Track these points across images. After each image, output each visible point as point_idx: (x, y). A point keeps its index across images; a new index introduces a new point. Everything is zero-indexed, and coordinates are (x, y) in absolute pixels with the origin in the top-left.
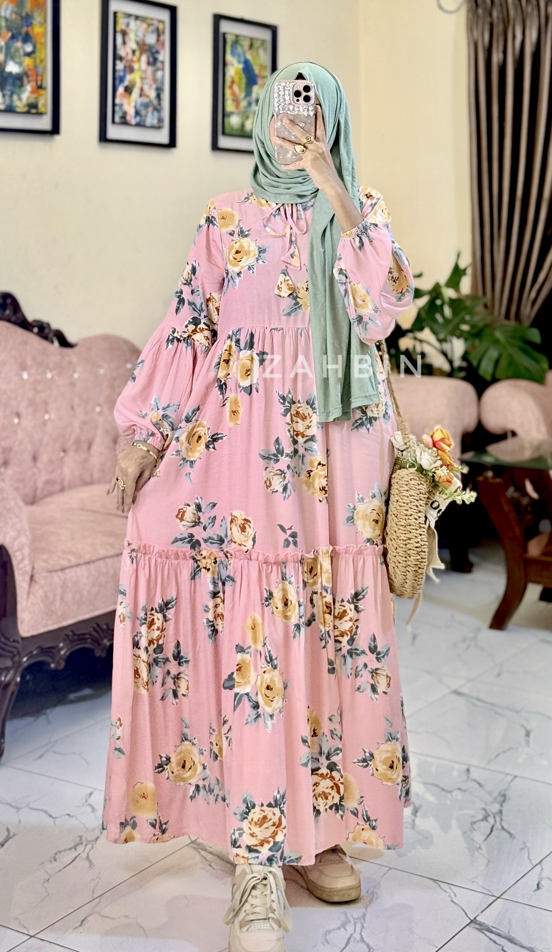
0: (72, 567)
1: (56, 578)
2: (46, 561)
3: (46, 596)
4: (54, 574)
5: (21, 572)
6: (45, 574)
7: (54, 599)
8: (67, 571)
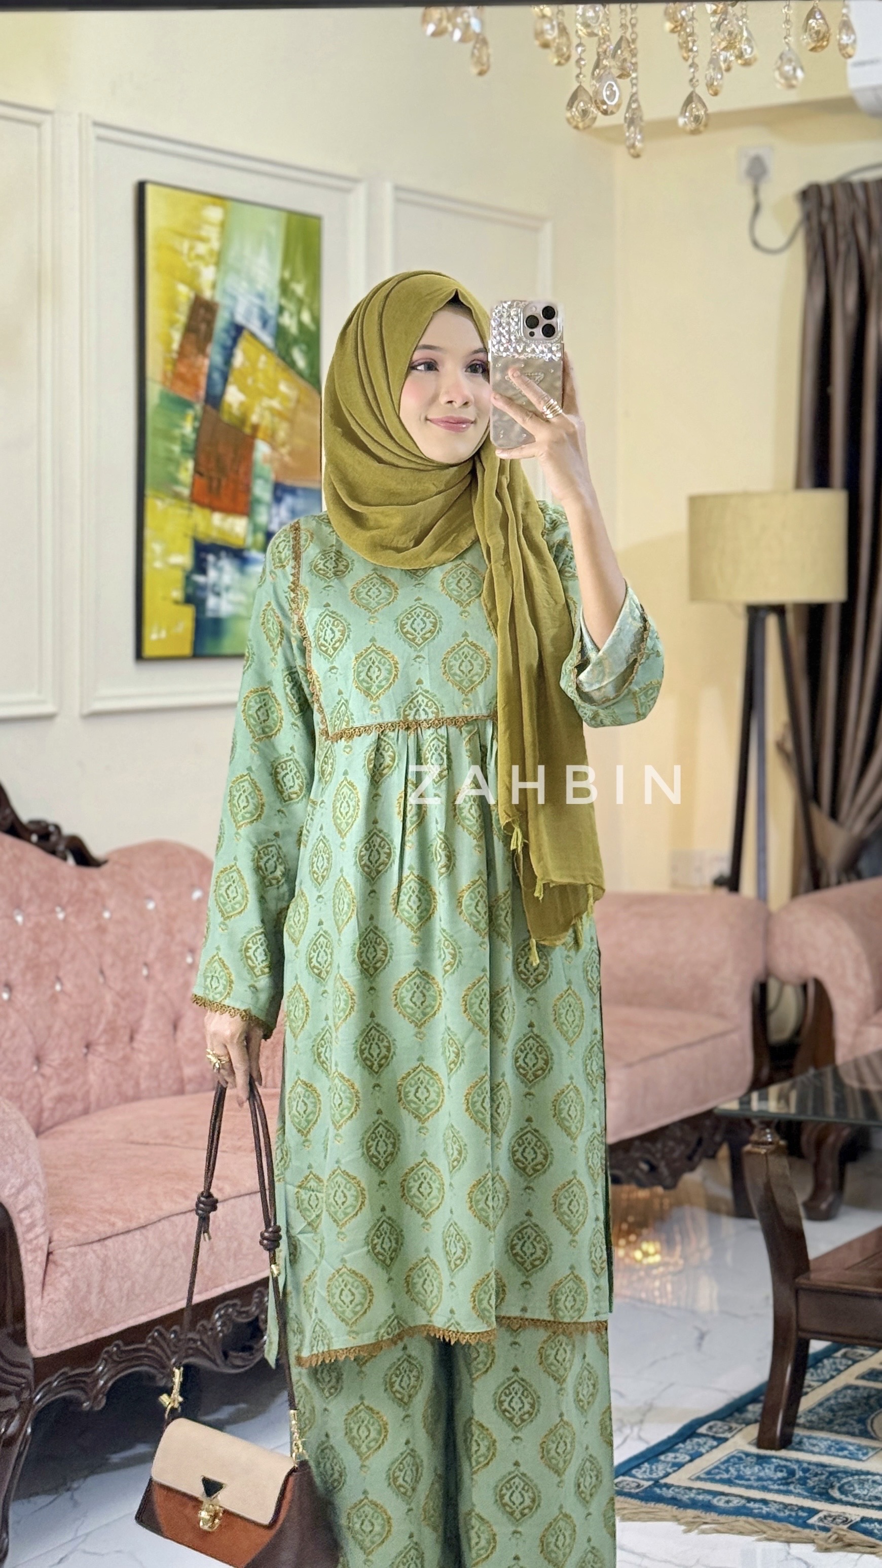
0: (117, 1235)
1: (92, 1255)
2: (72, 1227)
3: (75, 1286)
4: (86, 1248)
5: (29, 1247)
6: (71, 1250)
7: (89, 1292)
8: (109, 1243)
